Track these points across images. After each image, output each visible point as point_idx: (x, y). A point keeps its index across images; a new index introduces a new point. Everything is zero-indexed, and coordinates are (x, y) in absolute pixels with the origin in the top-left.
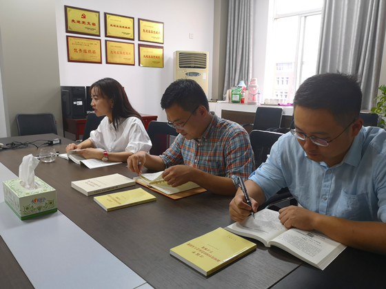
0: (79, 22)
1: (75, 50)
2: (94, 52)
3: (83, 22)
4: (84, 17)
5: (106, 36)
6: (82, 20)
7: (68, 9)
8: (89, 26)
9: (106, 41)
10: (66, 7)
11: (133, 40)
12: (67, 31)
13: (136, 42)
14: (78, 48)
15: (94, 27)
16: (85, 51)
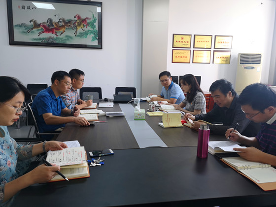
0: (180, 42)
1: (176, 56)
2: (186, 57)
3: (182, 42)
4: (183, 38)
5: (194, 48)
6: (181, 40)
8: (185, 43)
9: (194, 50)
10: (174, 35)
12: (173, 47)
13: (212, 50)
14: (178, 55)
15: (187, 43)
16: (181, 57)
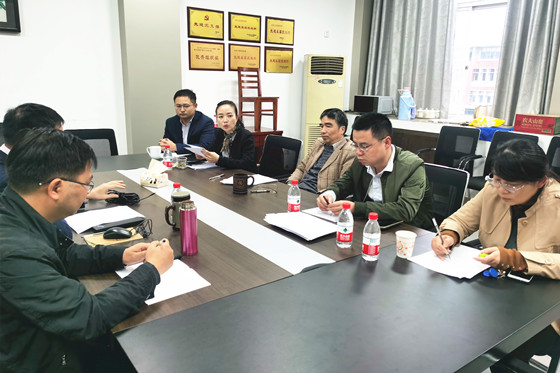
0: (201, 25)
2: (217, 58)
3: (206, 25)
4: (207, 18)
5: (230, 39)
6: (205, 22)
7: (191, 10)
8: (212, 29)
9: (230, 45)
10: (188, 8)
11: (259, 42)
12: (189, 36)
13: (263, 45)
14: (200, 54)
15: (217, 30)
16: (207, 57)
